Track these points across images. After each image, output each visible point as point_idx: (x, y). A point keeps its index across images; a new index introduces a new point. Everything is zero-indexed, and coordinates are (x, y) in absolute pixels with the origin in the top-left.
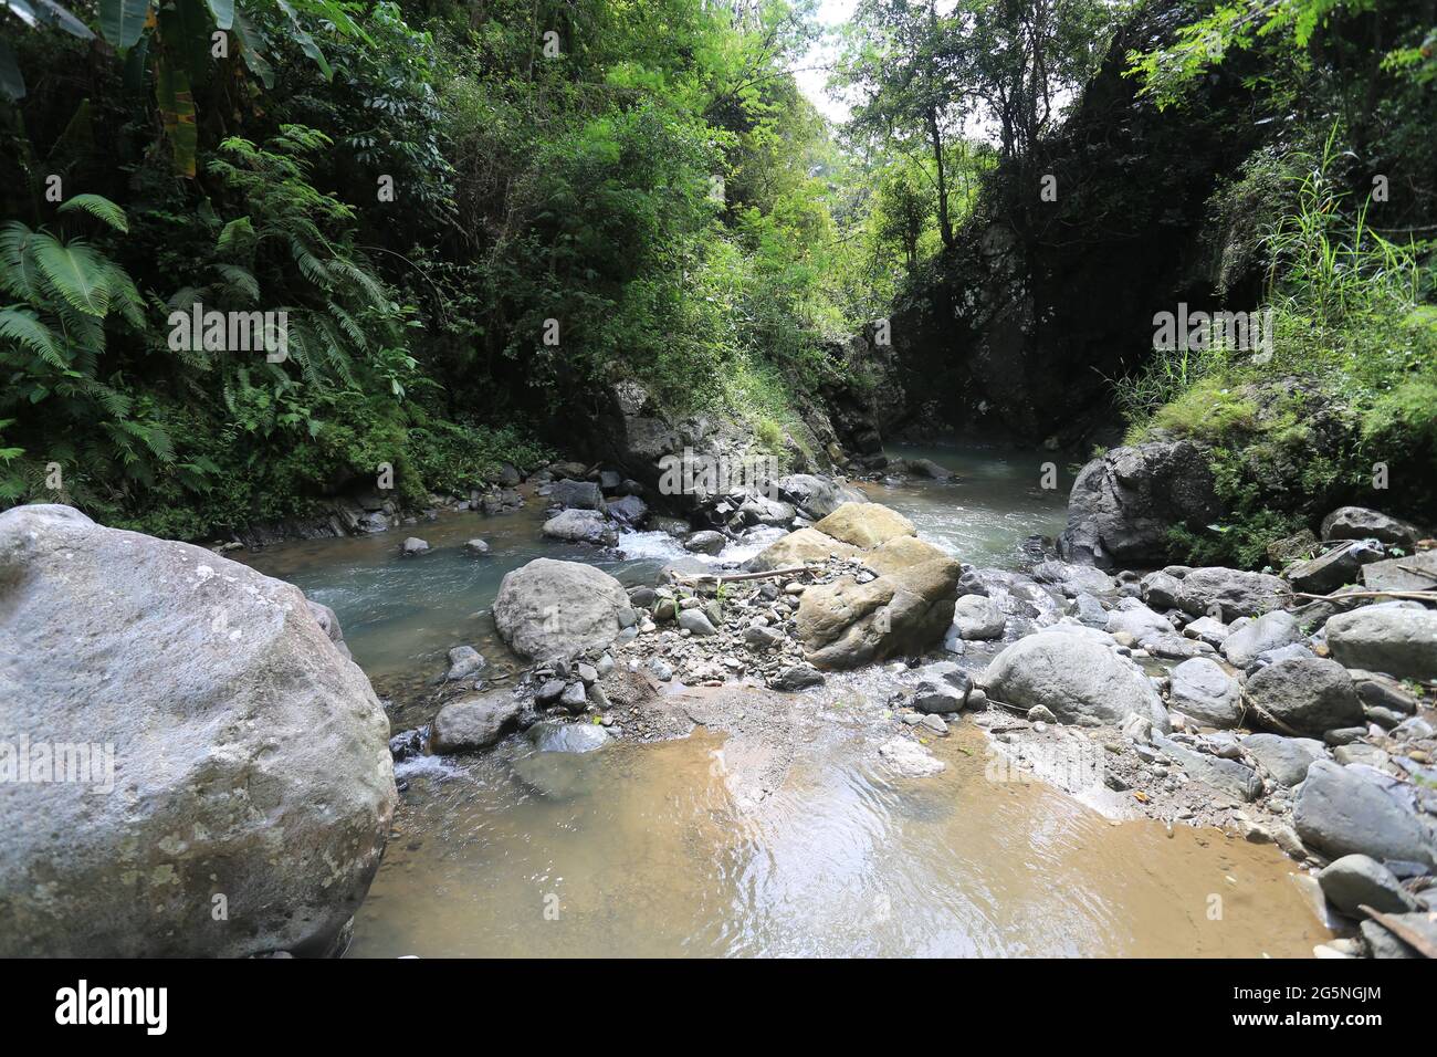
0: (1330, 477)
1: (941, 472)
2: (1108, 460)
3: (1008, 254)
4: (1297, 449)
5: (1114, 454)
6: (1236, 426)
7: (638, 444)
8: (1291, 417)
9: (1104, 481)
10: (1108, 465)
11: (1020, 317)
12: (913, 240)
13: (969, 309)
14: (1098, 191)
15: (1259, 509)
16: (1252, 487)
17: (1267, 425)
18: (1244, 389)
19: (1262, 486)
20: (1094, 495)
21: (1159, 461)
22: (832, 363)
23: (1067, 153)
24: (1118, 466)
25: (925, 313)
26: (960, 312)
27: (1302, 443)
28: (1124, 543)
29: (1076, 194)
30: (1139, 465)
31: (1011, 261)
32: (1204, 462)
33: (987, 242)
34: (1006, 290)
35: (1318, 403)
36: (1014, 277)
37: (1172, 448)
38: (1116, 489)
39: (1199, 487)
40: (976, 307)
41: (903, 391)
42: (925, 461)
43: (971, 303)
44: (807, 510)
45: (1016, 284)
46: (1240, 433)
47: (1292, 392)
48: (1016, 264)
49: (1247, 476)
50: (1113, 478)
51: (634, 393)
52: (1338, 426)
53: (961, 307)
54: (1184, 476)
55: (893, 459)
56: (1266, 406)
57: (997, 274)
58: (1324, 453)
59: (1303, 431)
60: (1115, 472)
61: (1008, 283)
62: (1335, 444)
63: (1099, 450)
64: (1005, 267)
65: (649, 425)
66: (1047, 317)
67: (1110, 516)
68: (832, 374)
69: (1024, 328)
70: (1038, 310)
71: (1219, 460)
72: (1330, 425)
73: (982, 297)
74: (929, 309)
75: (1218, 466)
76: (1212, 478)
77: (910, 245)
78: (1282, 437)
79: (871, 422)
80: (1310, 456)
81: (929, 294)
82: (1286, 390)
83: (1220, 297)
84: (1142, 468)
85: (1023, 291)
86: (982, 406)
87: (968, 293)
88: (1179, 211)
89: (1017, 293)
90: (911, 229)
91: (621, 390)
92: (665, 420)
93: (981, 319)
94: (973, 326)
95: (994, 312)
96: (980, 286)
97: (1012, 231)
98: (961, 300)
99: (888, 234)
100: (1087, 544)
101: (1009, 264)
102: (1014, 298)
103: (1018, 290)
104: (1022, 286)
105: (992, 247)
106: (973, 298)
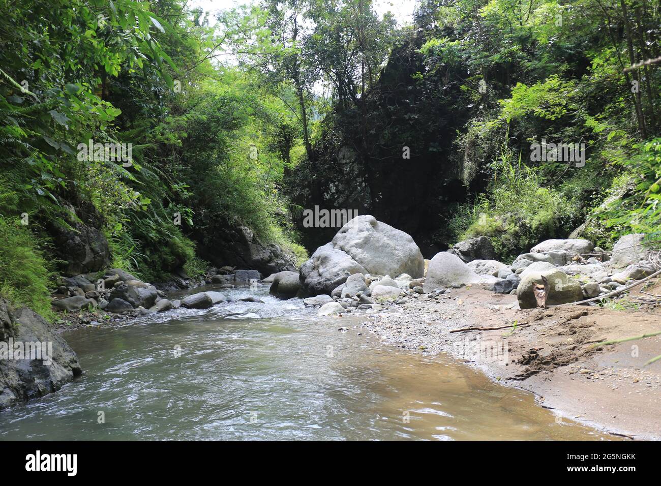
0: (527, 242)
2: (455, 248)
3: (353, 163)
4: (516, 235)
5: (457, 245)
6: (496, 230)
7: (254, 256)
8: (513, 224)
10: (456, 250)
11: (363, 198)
12: (286, 153)
13: (333, 195)
14: (398, 131)
15: (509, 256)
16: (506, 249)
17: (506, 228)
18: (496, 217)
19: (508, 248)
21: (476, 244)
23: (376, 108)
25: (307, 197)
26: (327, 196)
27: (517, 232)
29: (386, 132)
31: (356, 167)
32: (490, 243)
33: (341, 156)
34: (354, 184)
35: (519, 219)
36: (358, 176)
37: (479, 239)
39: (490, 252)
40: (337, 193)
43: (333, 191)
45: (360, 180)
46: (498, 232)
47: (511, 216)
48: (358, 169)
49: (504, 246)
51: (248, 231)
52: (526, 226)
53: (328, 193)
54: (484, 248)
56: (505, 222)
57: (348, 174)
58: (524, 235)
59: (517, 228)
61: (355, 179)
62: (526, 232)
63: (450, 246)
64: (352, 170)
66: (379, 198)
69: (365, 205)
70: (373, 195)
71: (495, 241)
72: (523, 226)
73: (340, 187)
74: (309, 195)
75: (494, 243)
76: (493, 248)
77: (286, 156)
78: (512, 231)
80: (520, 236)
81: (308, 186)
82: (509, 216)
83: (466, 187)
84: (470, 247)
85: (364, 184)
87: (331, 185)
88: (437, 144)
89: (361, 185)
91: (244, 230)
92: (261, 245)
93: (340, 201)
95: (348, 197)
96: (338, 181)
97: (355, 150)
98: (328, 189)
99: (270, 148)
101: (354, 169)
102: (359, 188)
103: (361, 183)
104: (363, 181)
105: (344, 159)
106: (335, 188)
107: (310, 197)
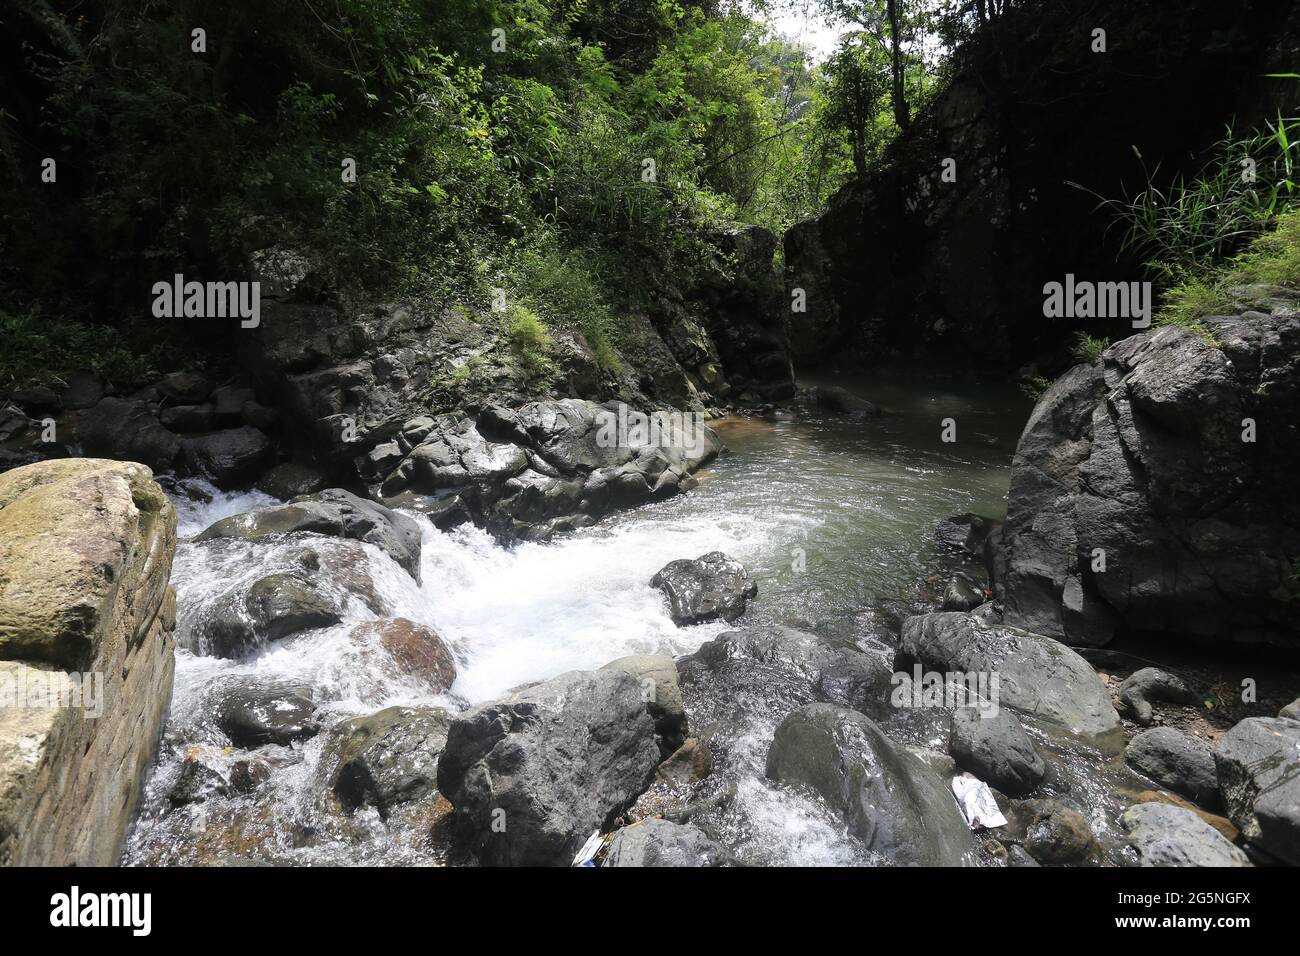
1: (860, 405)
2: (1110, 364)
3: (974, 123)
7: (283, 345)
9: (1099, 416)
10: (1110, 375)
11: (990, 205)
12: (861, 127)
13: (924, 201)
20: (1072, 448)
21: (1275, 354)
22: (718, 258)
24: (1140, 374)
25: (867, 209)
26: (912, 206)
28: (1148, 586)
30: (1207, 367)
31: (980, 132)
36: (983, 152)
38: (1132, 434)
40: (932, 197)
41: (838, 306)
42: (838, 389)
43: (926, 193)
44: (551, 459)
45: (985, 161)
48: (984, 136)
50: (1124, 407)
51: (287, 264)
53: (914, 199)
55: (805, 388)
57: (961, 151)
60: (1131, 393)
61: (974, 161)
63: (1088, 344)
64: (971, 141)
65: (306, 315)
66: (1027, 203)
67: (1112, 505)
68: (716, 273)
69: (995, 221)
70: (1015, 195)
74: (872, 203)
77: (858, 133)
79: (775, 339)
81: (874, 185)
84: (1217, 375)
85: (995, 171)
86: (939, 325)
87: (922, 180)
89: (986, 175)
90: (857, 112)
91: (262, 260)
92: (341, 310)
93: (939, 212)
94: (928, 222)
95: (956, 203)
97: (981, 92)
98: (915, 188)
99: (831, 120)
100: (1046, 570)
101: (976, 137)
102: (982, 181)
103: (988, 170)
104: (993, 165)
105: (954, 116)
106: (929, 186)
107: (874, 208)
